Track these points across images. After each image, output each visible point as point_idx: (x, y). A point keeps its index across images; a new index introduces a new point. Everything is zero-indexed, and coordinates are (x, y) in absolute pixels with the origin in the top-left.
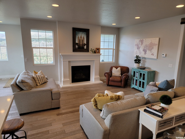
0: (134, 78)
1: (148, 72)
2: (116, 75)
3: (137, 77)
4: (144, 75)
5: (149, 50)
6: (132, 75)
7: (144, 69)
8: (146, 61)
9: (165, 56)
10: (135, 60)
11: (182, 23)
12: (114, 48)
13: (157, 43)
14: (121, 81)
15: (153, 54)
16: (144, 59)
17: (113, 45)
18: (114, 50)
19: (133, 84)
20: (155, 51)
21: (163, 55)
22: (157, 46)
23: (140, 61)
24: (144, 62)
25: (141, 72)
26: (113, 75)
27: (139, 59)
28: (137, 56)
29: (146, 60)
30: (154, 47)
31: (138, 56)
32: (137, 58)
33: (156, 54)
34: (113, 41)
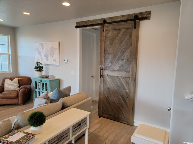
0: (36, 90)
1: (50, 81)
2: (11, 89)
3: (39, 88)
4: (46, 84)
5: (51, 55)
6: (33, 87)
7: (47, 77)
8: (49, 69)
9: (66, 61)
10: (36, 68)
11: (77, 27)
12: (10, 53)
13: (57, 47)
14: (17, 97)
15: (55, 60)
16: (47, 66)
17: (7, 49)
18: (10, 57)
19: (36, 97)
20: (56, 56)
21: (65, 60)
22: (58, 51)
23: (43, 68)
24: (48, 69)
25: (43, 82)
26: (5, 89)
27: (40, 67)
28: (37, 62)
29: (49, 67)
30: (55, 51)
31: (39, 63)
32: (38, 64)
33: (58, 60)
34: (7, 43)
